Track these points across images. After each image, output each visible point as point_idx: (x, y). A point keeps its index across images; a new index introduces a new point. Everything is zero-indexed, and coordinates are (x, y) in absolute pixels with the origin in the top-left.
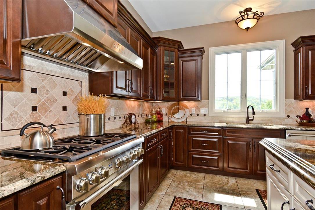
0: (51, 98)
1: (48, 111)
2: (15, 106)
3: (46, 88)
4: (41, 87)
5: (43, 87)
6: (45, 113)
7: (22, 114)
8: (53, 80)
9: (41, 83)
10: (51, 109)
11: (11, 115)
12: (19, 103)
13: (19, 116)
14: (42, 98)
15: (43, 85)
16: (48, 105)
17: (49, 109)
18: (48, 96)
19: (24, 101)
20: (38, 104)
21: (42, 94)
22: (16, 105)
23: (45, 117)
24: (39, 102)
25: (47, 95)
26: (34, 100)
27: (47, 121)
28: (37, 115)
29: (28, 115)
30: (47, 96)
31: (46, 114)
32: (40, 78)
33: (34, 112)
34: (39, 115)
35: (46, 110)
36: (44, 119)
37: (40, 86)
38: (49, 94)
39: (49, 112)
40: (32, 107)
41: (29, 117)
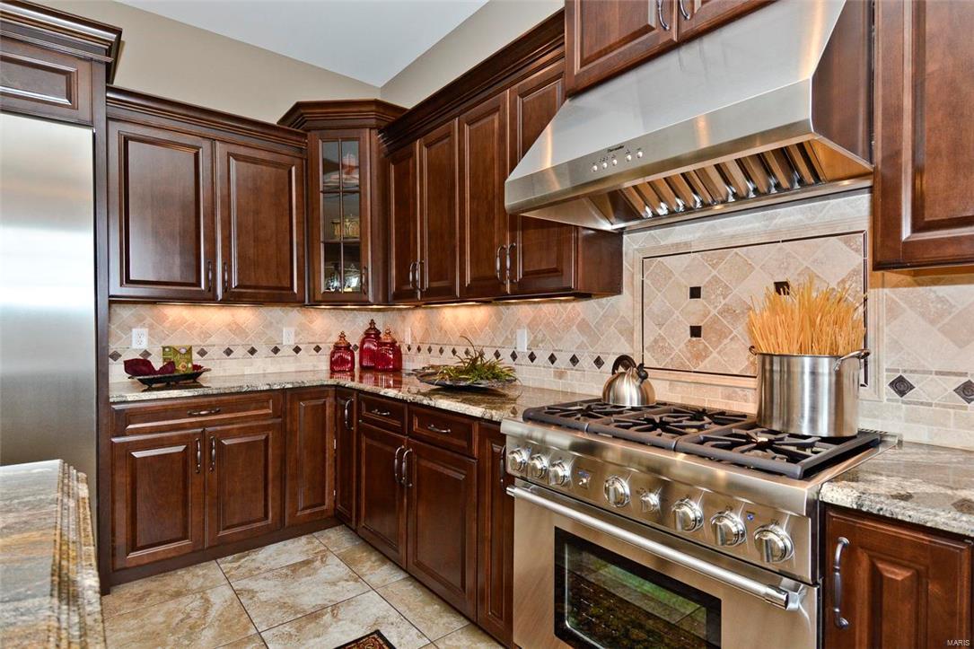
0: (734, 305)
1: (726, 337)
2: (660, 325)
3: (722, 282)
4: (710, 280)
5: (716, 280)
6: (719, 342)
7: (672, 342)
8: (742, 257)
9: (709, 274)
10: (735, 332)
11: (656, 341)
12: (666, 321)
13: (667, 345)
14: (711, 308)
15: (716, 276)
16: (725, 323)
17: (730, 334)
18: (727, 300)
19: (675, 316)
20: (702, 321)
21: (713, 297)
22: (663, 325)
23: (719, 353)
24: (705, 317)
25: (724, 299)
26: (694, 313)
27: (723, 362)
28: (701, 346)
29: (682, 345)
30: (723, 302)
31: (722, 345)
32: (707, 261)
33: (694, 339)
34: (706, 346)
35: (722, 334)
36: (717, 355)
37: (707, 280)
38: (730, 297)
39: (728, 340)
40: (691, 327)
41: (685, 350)
